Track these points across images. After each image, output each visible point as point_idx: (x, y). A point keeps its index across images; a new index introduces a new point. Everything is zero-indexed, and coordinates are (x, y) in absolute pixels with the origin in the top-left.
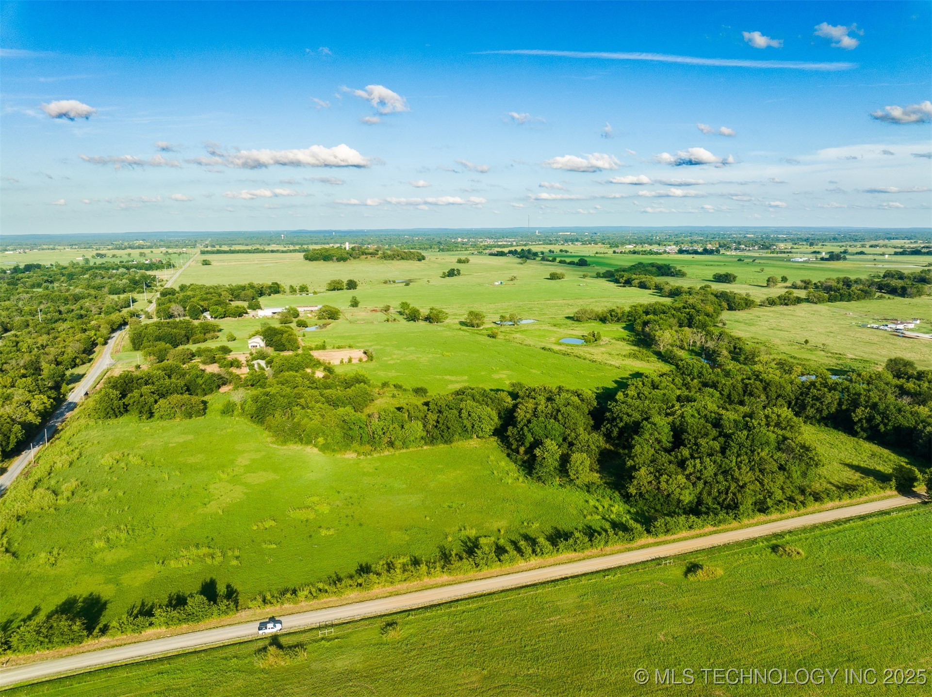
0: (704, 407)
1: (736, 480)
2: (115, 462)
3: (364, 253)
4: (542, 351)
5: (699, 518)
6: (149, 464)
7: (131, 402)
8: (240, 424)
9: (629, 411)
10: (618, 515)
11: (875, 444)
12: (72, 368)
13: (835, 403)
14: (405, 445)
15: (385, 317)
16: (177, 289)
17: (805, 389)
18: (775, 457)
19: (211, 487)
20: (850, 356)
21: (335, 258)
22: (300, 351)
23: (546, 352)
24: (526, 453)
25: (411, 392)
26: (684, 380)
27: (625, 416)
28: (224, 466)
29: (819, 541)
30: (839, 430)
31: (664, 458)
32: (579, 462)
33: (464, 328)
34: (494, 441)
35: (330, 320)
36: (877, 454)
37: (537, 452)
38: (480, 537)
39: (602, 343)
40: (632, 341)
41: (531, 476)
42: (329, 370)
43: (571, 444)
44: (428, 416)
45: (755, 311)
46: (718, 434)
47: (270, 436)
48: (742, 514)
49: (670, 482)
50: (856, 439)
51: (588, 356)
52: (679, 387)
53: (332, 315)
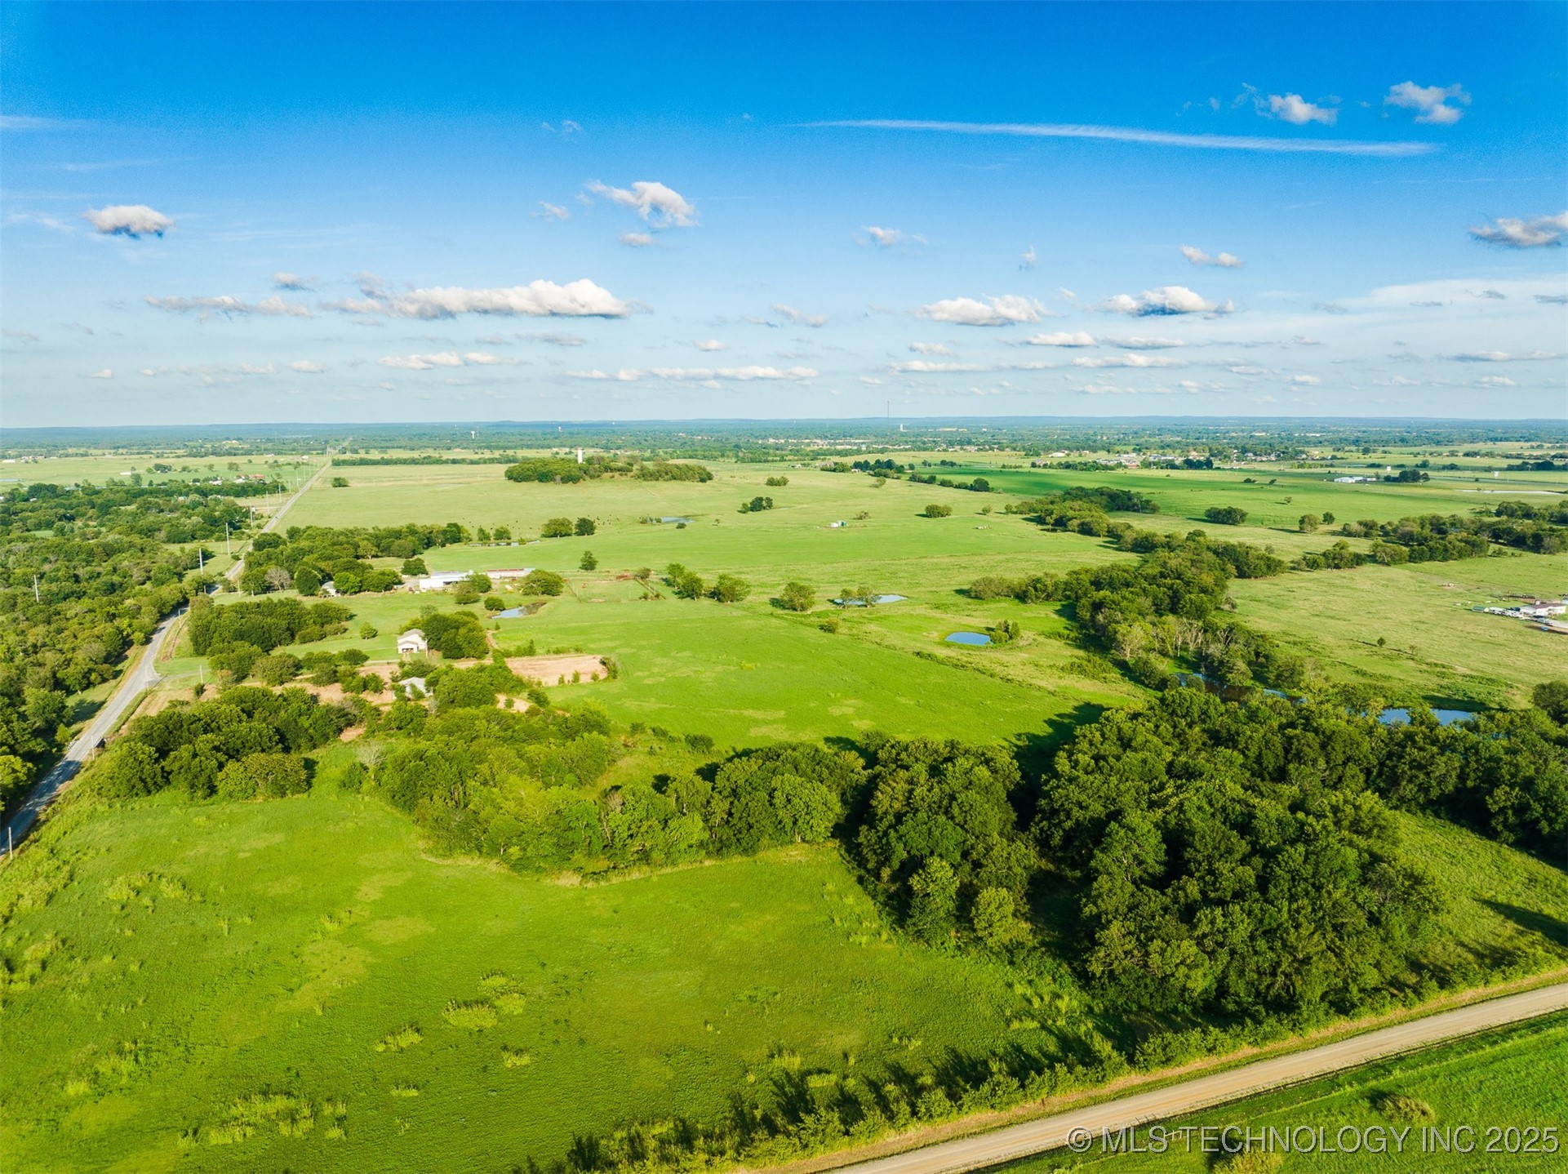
0: (1220, 790)
1: (1292, 950)
2: (133, 894)
3: (608, 469)
4: (917, 659)
5: (1225, 1031)
6: (197, 898)
7: (177, 765)
8: (371, 807)
9: (1083, 797)
10: (1073, 1021)
11: (1533, 856)
12: (82, 690)
13: (1454, 774)
14: (670, 858)
15: (641, 591)
16: (284, 536)
17: (1397, 746)
18: (1360, 900)
19: (307, 949)
20: (1462, 670)
21: (558, 477)
22: (488, 661)
23: (923, 661)
24: (894, 878)
25: (684, 744)
26: (1175, 727)
27: (1076, 809)
28: (334, 903)
29: (1459, 1083)
30: (1462, 826)
31: (1154, 900)
32: (993, 906)
33: (779, 611)
34: (833, 851)
35: (545, 597)
36: (1540, 878)
37: (915, 882)
38: (809, 1073)
39: (1021, 643)
40: (1075, 639)
41: (902, 927)
42: (539, 698)
43: (977, 865)
44: (713, 802)
45: (1286, 580)
46: (1249, 848)
47: (424, 837)
48: (1307, 1020)
49: (1168, 954)
50: (1494, 844)
51: (998, 669)
52: (1166, 740)
53: (548, 586)
